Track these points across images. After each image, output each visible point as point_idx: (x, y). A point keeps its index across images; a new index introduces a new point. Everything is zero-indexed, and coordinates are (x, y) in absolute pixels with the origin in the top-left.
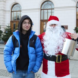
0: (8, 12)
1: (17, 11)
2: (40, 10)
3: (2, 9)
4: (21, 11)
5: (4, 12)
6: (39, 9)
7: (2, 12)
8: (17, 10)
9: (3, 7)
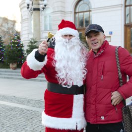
0: (70, 15)
1: (84, 12)
2: (124, 6)
3: (60, 10)
4: (91, 11)
5: (63, 15)
6: (122, 5)
7: (60, 14)
8: (85, 10)
9: (61, 6)
